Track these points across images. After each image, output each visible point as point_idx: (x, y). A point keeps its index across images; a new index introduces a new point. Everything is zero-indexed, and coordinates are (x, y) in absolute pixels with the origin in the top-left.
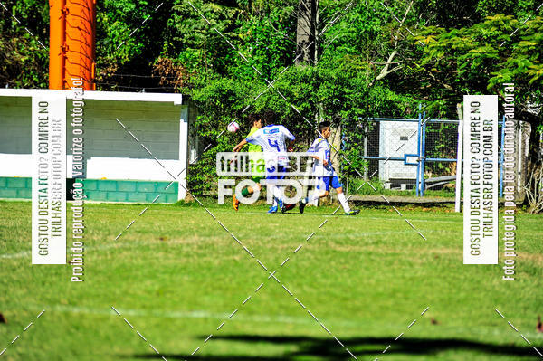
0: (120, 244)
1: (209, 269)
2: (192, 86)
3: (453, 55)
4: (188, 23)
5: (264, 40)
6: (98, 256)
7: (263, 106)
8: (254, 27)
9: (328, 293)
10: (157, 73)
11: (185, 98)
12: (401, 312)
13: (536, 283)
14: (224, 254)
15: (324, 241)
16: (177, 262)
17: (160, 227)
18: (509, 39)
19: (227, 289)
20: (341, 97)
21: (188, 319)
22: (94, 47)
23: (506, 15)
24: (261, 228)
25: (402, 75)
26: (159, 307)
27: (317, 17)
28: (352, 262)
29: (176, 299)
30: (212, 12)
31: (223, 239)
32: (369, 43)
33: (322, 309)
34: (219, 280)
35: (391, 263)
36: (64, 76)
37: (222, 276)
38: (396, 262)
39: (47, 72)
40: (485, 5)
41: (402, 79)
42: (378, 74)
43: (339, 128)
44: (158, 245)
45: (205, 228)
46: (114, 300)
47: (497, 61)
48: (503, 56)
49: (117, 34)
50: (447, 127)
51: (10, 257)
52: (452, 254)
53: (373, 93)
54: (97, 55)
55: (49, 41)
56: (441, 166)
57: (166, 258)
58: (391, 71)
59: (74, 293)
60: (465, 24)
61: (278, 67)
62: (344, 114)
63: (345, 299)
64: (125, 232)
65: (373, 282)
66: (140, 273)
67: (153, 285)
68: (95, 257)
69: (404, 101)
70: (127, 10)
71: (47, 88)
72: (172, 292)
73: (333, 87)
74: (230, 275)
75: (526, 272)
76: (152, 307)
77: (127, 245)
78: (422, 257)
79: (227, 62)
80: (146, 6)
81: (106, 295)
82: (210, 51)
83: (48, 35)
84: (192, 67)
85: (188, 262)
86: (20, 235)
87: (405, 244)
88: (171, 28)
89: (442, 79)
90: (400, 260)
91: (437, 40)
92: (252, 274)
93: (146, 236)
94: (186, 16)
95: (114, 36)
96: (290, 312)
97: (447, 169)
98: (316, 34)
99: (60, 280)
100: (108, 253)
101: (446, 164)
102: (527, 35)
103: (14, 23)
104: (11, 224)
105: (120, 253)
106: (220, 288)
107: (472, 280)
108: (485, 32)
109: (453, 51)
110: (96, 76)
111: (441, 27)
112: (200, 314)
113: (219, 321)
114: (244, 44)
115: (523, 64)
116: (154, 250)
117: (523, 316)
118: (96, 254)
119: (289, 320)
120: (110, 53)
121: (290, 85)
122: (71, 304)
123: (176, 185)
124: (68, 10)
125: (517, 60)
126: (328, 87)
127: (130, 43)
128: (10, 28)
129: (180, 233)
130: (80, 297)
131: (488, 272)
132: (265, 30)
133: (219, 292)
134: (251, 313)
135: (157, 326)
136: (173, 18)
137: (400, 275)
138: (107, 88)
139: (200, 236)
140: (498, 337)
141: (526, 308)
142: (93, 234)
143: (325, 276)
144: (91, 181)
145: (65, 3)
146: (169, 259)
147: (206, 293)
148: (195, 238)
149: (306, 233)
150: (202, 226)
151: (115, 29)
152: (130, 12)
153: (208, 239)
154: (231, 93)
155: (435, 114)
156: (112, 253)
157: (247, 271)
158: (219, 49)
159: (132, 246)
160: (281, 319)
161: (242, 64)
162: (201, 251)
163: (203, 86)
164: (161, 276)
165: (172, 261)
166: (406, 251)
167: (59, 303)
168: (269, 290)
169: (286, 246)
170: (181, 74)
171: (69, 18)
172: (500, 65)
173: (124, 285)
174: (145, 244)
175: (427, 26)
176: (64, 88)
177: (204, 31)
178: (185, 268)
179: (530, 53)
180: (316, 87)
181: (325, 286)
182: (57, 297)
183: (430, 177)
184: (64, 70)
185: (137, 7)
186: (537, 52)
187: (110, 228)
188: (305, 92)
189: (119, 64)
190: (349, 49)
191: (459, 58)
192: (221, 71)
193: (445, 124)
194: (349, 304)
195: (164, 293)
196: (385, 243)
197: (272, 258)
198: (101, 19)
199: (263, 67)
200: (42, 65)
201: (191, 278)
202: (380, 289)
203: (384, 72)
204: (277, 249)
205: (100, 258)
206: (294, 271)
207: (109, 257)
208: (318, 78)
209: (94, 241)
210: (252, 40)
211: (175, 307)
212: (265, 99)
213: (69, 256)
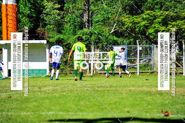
1: (55, 98)
2: (50, 38)
3: (135, 24)
4: (48, 17)
5: (73, 22)
6: (18, 95)
8: (70, 17)
9: (94, 104)
10: (38, 34)
11: (48, 42)
12: (118, 109)
13: (162, 98)
14: (60, 92)
15: (93, 87)
16: (45, 95)
17: (40, 84)
18: (152, 19)
19: (61, 104)
20: (99, 39)
22: (17, 26)
23: (151, 11)
24: (73, 83)
25: (119, 31)
26: (38, 111)
27: (90, 13)
28: (102, 93)
30: (56, 13)
31: (60, 87)
32: (107, 21)
33: (92, 109)
34: (58, 101)
35: (115, 93)
36: (7, 36)
37: (59, 100)
38: (117, 93)
39: (2, 35)
40: (144, 8)
41: (119, 33)
42: (111, 31)
43: (99, 49)
44: (38, 90)
45: (54, 84)
46: (23, 109)
47: (149, 26)
48: (151, 24)
49: (25, 21)
50: (134, 48)
52: (135, 89)
53: (109, 37)
54: (18, 28)
55: (2, 24)
56: (133, 61)
57: (41, 95)
58: (115, 30)
59: (10, 107)
60: (138, 14)
61: (78, 30)
62: (100, 45)
63: (100, 106)
65: (109, 100)
66: (32, 100)
67: (36, 104)
68: (17, 95)
69: (120, 40)
70: (28, 13)
71: (2, 40)
73: (96, 36)
74: (62, 99)
75: (159, 94)
76: (35, 111)
78: (125, 91)
79: (61, 29)
80: (34, 12)
81: (20, 108)
82: (55, 26)
83: (2, 22)
84: (50, 31)
85: (48, 96)
87: (120, 87)
88: (42, 19)
89: (131, 32)
90: (118, 92)
91: (129, 20)
92: (69, 99)
93: (35, 87)
94: (47, 14)
95: (24, 22)
96: (82, 111)
97: (135, 62)
98: (90, 19)
99: (5, 103)
100: (22, 93)
101: (134, 60)
102: (158, 17)
106: (58, 104)
107: (141, 98)
108: (145, 16)
109: (135, 23)
111: (130, 15)
112: (51, 113)
113: (58, 115)
114: (67, 23)
115: (157, 26)
116: (37, 92)
117: (157, 109)
118: (17, 94)
119: (81, 113)
120: (22, 28)
121: (82, 36)
122: (8, 111)
123: (46, 70)
124: (8, 14)
125: (155, 25)
126: (94, 36)
127: (29, 24)
129: (46, 86)
130: (11, 109)
131: (146, 95)
132: (73, 18)
133: (58, 105)
134: (68, 111)
135: (37, 117)
136: (43, 15)
137: (118, 97)
139: (52, 87)
140: (149, 116)
141: (158, 106)
143: (93, 98)
145: (7, 12)
146: (42, 95)
147: (54, 106)
148: (51, 87)
149: (88, 85)
150: (54, 83)
151: (24, 20)
152: (29, 14)
153: (55, 88)
154: (63, 39)
155: (130, 44)
157: (68, 98)
158: (59, 25)
159: (30, 91)
160: (78, 113)
161: (66, 29)
162: (53, 92)
163: (53, 37)
164: (39, 101)
165: (43, 95)
166: (120, 89)
167: (4, 111)
168: (74, 104)
169: (81, 89)
170: (46, 34)
171: (8, 16)
172: (150, 27)
173: (26, 104)
174: (34, 90)
175: (126, 15)
176: (7, 40)
177: (53, 19)
178: (47, 98)
179: (159, 23)
180: (91, 36)
181: (93, 101)
182: (4, 109)
183: (129, 64)
185: (31, 12)
186: (161, 22)
188: (87, 38)
190: (101, 24)
191: (137, 25)
192: (60, 32)
193: (133, 47)
194: (101, 107)
196: (113, 87)
197: (76, 93)
198: (19, 17)
199: (73, 30)
201: (49, 101)
202: (111, 102)
203: (113, 31)
204: (78, 90)
205: (19, 95)
206: (83, 97)
207: (22, 95)
208: (91, 33)
210: (69, 22)
211: (43, 111)
213: (8, 95)
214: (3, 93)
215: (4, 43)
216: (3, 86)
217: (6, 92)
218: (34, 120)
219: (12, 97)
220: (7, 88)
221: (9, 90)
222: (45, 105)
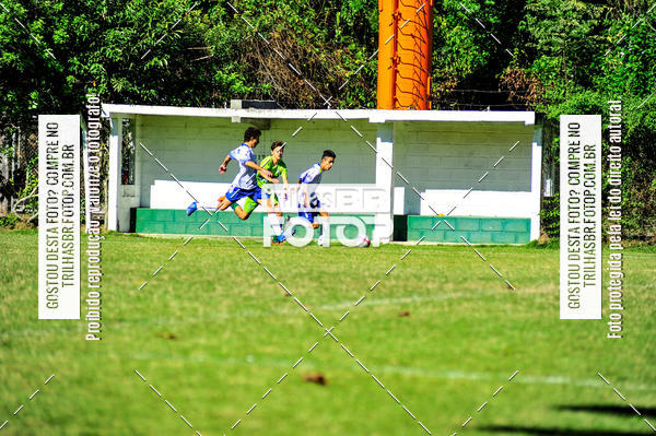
0: (459, 294)
1: (569, 324)
2: (547, 102)
4: (544, 25)
5: (639, 44)
6: (434, 307)
7: (636, 124)
8: (627, 28)
10: (505, 88)
11: (539, 117)
16: (530, 315)
17: (507, 273)
19: (590, 349)
21: (543, 385)
22: (430, 56)
24: (633, 274)
29: (528, 361)
30: (574, 10)
34: (579, 338)
36: (394, 93)
37: (585, 333)
39: (375, 89)
44: (505, 295)
46: (453, 361)
49: (458, 41)
51: (332, 308)
54: (434, 67)
55: (377, 51)
57: (515, 311)
59: (405, 351)
64: (465, 279)
66: (483, 329)
67: (499, 343)
68: (429, 309)
70: (470, 11)
71: (375, 107)
72: (522, 352)
74: (595, 333)
76: (497, 371)
77: (468, 295)
79: (592, 71)
80: (493, 6)
81: (443, 355)
82: (570, 59)
83: (376, 45)
84: (548, 78)
85: (541, 315)
86: (342, 282)
88: (523, 32)
93: (491, 284)
94: (542, 16)
95: (454, 43)
99: (389, 336)
100: (445, 304)
103: (338, 32)
104: (333, 269)
105: (460, 304)
106: (583, 348)
110: (431, 92)
112: (560, 380)
114: (614, 49)
116: (500, 300)
118: (431, 305)
120: (449, 64)
122: (403, 364)
123: (528, 222)
124: (400, 14)
127: (474, 48)
128: (333, 37)
129: (532, 280)
130: (413, 357)
132: (640, 30)
133: (579, 353)
134: (623, 379)
135: (504, 392)
136: (526, 20)
138: (445, 107)
139: (556, 284)
142: (427, 281)
144: (426, 218)
145: (397, 6)
146: (518, 311)
147: (565, 355)
148: (551, 287)
151: (457, 36)
152: (473, 14)
154: (596, 109)
156: (450, 305)
158: (582, 56)
159: (474, 296)
161: (611, 73)
163: (561, 102)
164: (508, 333)
165: (522, 314)
167: (388, 362)
168: (644, 351)
170: (534, 88)
171: (401, 24)
173: (465, 342)
174: (490, 293)
176: (394, 108)
177: (563, 34)
178: (538, 323)
182: (386, 356)
184: (395, 85)
185: (482, 8)
187: (447, 274)
189: (460, 78)
192: (585, 82)
195: (513, 353)
198: (439, 24)
199: (638, 76)
200: (370, 80)
201: (546, 336)
205: (437, 310)
209: (428, 290)
210: (624, 44)
211: (526, 370)
212: (640, 115)
213: (399, 308)
214: (380, 298)
215: (383, 121)
216: (378, 274)
217: (391, 295)
218: (495, 402)
219: (413, 316)
220: (393, 282)
221: (402, 291)
222: (531, 349)
